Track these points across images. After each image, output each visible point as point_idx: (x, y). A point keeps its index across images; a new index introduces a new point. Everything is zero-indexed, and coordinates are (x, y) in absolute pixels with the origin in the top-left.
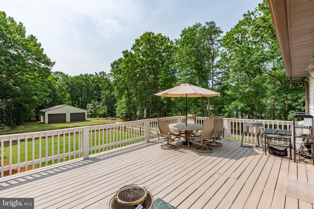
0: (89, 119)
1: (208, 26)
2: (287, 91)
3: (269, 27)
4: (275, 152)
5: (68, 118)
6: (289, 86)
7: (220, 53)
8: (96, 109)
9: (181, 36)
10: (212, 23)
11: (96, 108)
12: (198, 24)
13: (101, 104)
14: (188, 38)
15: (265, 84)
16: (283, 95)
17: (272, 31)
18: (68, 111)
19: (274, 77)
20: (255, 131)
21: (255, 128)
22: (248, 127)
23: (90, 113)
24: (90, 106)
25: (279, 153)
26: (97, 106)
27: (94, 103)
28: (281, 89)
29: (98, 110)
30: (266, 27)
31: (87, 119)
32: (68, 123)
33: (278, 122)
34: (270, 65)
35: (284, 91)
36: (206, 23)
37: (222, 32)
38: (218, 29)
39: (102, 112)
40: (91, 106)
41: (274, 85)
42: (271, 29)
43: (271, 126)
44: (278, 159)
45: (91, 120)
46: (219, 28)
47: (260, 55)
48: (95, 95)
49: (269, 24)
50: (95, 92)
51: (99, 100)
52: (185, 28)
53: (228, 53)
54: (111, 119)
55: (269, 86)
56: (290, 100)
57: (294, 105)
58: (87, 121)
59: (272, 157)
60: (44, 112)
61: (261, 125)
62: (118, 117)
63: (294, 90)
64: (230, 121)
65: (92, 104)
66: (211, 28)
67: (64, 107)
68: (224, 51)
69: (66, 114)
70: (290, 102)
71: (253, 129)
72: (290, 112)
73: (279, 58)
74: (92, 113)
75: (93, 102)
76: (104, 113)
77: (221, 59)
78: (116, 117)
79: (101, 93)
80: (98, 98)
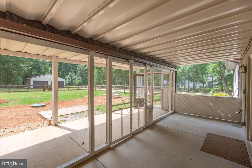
11: (73, 79)
13: (77, 75)
18: (50, 79)
23: (68, 83)
26: (73, 77)
27: (71, 74)
31: (64, 86)
39: (78, 82)
40: (68, 77)
48: (72, 69)
50: (72, 67)
51: (76, 73)
58: (65, 88)
60: (30, 79)
65: (70, 76)
69: (48, 81)
76: (80, 82)
80: (75, 71)
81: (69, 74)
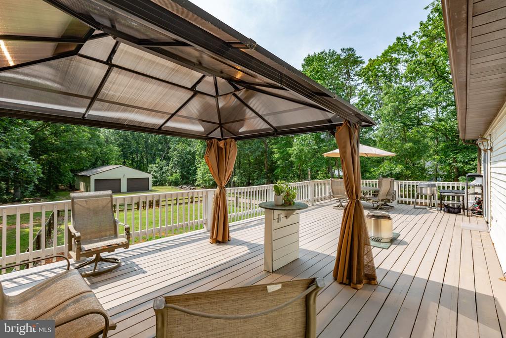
0: (154, 188)
1: (345, 54)
2: (456, 150)
3: (433, 64)
4: (450, 210)
5: (124, 186)
6: (458, 143)
7: (358, 92)
8: (163, 172)
9: (302, 66)
10: (350, 49)
12: (331, 51)
13: (171, 165)
14: (318, 72)
15: (426, 140)
16: (450, 155)
17: (436, 69)
18: (124, 175)
19: (437, 130)
20: (429, 192)
21: (429, 188)
22: (421, 188)
23: (154, 179)
24: (153, 167)
25: (453, 210)
26: (164, 168)
27: (160, 163)
28: (447, 147)
29: (165, 175)
30: (428, 64)
31: (151, 187)
32: (124, 193)
33: (451, 184)
34: (432, 112)
35: (452, 151)
36: (342, 50)
37: (363, 63)
38: (359, 59)
39: (173, 178)
40: (155, 169)
41: (437, 141)
42: (435, 66)
43: (448, 187)
44: (453, 216)
45: (157, 189)
46: (360, 57)
47: (420, 101)
48: (160, 151)
49: (433, 60)
50: (160, 147)
51: (168, 159)
52: (309, 55)
53: (369, 92)
54: (188, 188)
55: (431, 143)
56: (460, 162)
57: (466, 169)
58: (152, 191)
59: (447, 215)
60: (90, 177)
61: (434, 186)
62: (198, 185)
63: (465, 148)
64: (400, 184)
65: (157, 165)
66: (349, 56)
67: (117, 169)
68: (364, 89)
69: (120, 179)
70: (460, 164)
71: (427, 191)
72: (460, 178)
73: (444, 104)
74: (157, 178)
75: (158, 162)
76: (176, 179)
77: (360, 101)
78: (195, 186)
79: (170, 148)
80: (165, 156)
81: (157, 162)
